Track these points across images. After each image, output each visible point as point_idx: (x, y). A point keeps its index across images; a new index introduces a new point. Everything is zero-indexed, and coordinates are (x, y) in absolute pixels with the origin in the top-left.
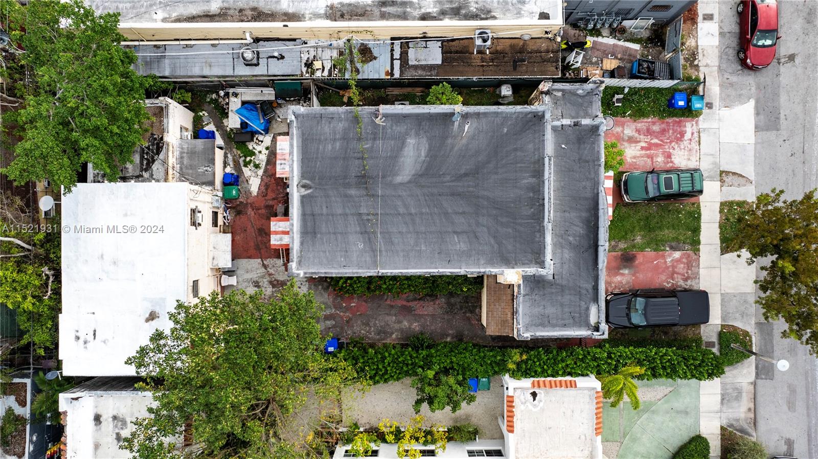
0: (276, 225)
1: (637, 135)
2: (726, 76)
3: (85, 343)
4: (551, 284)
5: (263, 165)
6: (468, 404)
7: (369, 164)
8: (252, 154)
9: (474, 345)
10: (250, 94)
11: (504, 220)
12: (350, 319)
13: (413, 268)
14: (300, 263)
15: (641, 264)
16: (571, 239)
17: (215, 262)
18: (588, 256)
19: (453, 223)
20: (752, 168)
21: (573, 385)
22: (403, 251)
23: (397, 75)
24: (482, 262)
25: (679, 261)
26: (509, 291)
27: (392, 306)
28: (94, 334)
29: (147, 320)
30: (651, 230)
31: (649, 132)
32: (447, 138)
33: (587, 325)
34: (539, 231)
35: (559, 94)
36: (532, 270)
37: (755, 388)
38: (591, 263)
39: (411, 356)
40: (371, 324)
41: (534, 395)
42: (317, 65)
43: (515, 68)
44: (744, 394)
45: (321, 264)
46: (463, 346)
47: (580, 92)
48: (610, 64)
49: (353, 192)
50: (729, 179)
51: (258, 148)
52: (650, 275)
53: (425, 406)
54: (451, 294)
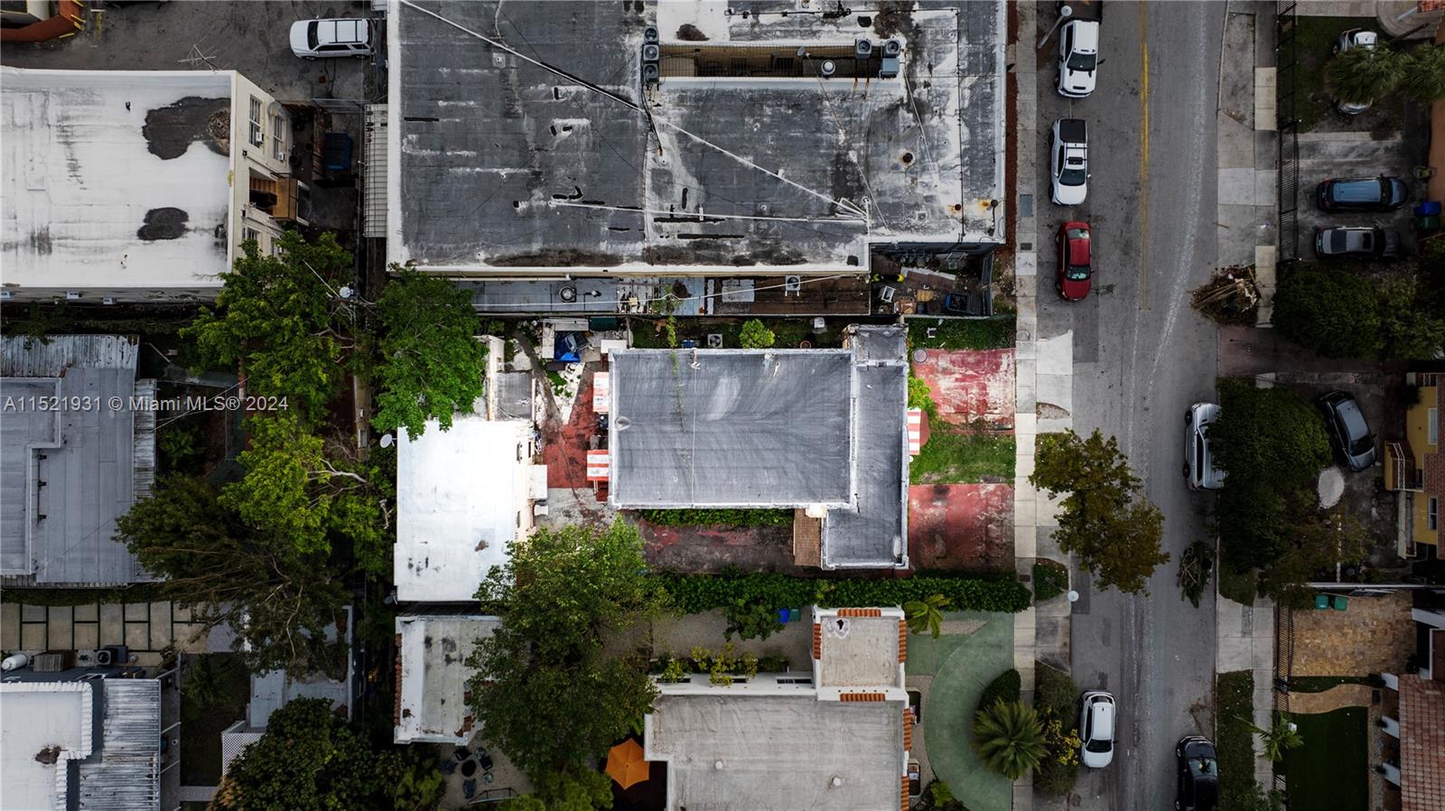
0: (593, 458)
1: (951, 366)
2: (1043, 307)
3: (418, 570)
4: (856, 517)
5: (575, 394)
6: (777, 632)
7: (684, 402)
8: (564, 382)
9: (785, 576)
10: (563, 325)
11: (812, 456)
12: (662, 550)
13: (725, 501)
14: (618, 496)
15: (954, 496)
16: (875, 474)
17: (532, 493)
18: (892, 490)
19: (763, 459)
20: (1070, 400)
21: (878, 614)
22: (716, 485)
23: (710, 312)
24: (791, 496)
25: (993, 493)
26: (817, 524)
27: (703, 537)
28: (427, 563)
29: (477, 549)
30: (964, 462)
31: (964, 364)
32: (758, 378)
33: (891, 557)
34: (845, 467)
35: (867, 335)
36: (837, 504)
37: (1071, 623)
38: (894, 497)
39: (723, 586)
40: (683, 555)
41: (841, 623)
42: (633, 301)
43: (826, 306)
44: (1060, 629)
45: (637, 496)
46: (774, 576)
47: (886, 333)
48: (925, 295)
49: (668, 428)
50: (1045, 411)
51: (570, 377)
52: (963, 507)
53: (735, 635)
54: (763, 526)
